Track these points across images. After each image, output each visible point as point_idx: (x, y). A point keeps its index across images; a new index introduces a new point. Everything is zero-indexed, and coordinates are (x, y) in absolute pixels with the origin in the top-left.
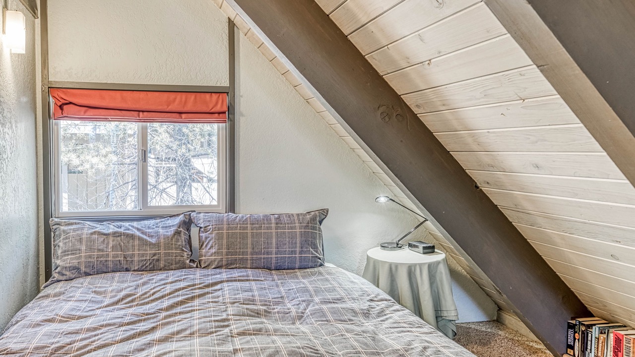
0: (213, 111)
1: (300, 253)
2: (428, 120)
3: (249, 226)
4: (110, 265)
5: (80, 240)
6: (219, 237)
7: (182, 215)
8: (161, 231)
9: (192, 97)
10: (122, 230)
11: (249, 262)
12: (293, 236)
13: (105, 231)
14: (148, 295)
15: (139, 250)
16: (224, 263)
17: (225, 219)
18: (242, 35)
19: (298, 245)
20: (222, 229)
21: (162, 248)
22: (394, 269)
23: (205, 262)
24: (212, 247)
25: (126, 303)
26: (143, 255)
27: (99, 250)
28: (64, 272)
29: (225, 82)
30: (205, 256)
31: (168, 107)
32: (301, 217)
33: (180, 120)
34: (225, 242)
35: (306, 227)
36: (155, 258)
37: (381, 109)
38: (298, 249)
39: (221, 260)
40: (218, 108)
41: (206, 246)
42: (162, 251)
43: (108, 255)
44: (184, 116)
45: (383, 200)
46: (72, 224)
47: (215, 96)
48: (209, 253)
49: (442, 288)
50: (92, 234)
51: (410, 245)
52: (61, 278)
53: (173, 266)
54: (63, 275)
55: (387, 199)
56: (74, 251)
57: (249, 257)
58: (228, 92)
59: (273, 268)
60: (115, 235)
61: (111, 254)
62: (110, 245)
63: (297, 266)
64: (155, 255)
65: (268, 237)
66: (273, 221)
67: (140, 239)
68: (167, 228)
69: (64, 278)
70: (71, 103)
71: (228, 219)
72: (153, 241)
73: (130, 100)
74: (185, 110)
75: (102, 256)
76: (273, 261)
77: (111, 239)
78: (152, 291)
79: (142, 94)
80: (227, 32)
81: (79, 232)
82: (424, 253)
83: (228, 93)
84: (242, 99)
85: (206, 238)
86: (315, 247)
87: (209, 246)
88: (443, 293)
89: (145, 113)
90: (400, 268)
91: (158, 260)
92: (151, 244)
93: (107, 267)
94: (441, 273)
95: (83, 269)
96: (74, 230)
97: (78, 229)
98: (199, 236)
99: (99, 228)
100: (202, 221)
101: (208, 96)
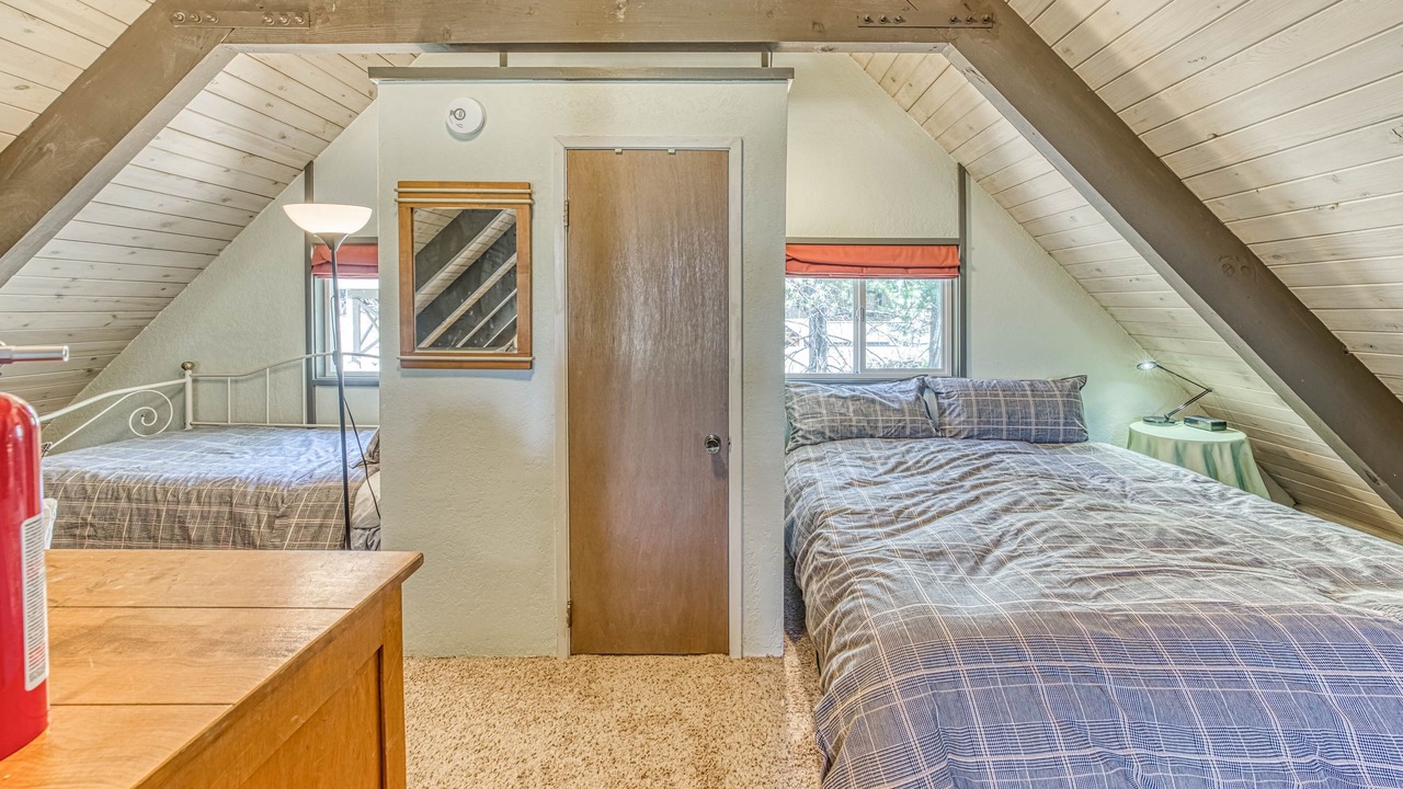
0: (943, 265)
1: (1065, 425)
2: (1286, 273)
3: (1000, 393)
4: (855, 430)
5: (818, 403)
6: (968, 404)
7: (915, 380)
8: (902, 397)
9: (919, 250)
10: (857, 393)
11: (1004, 433)
12: (1055, 405)
13: (841, 394)
14: (921, 464)
15: (882, 415)
16: (976, 433)
17: (970, 384)
18: (973, 181)
19: (1062, 415)
20: (970, 395)
21: (907, 414)
22: (1180, 447)
23: (950, 432)
24: (959, 415)
25: (902, 471)
26: (887, 421)
27: (841, 414)
28: (808, 436)
29: (955, 234)
30: (950, 425)
31: (895, 260)
32: (1059, 384)
33: (907, 276)
34: (975, 409)
35: (1068, 396)
36: (900, 424)
37: (1223, 261)
38: (1062, 421)
39: (972, 430)
40: (949, 262)
41: (950, 414)
42: (908, 418)
43: (851, 420)
44: (910, 271)
45: (1147, 366)
46: (801, 386)
47: (944, 249)
48: (954, 421)
49: (1248, 474)
50: (829, 397)
51: (1186, 420)
52: (805, 442)
53: (920, 435)
54: (807, 439)
55: (1153, 365)
56: (814, 415)
57: (1004, 427)
58: (959, 244)
59: (1032, 440)
60: (854, 399)
61: (854, 419)
62: (851, 410)
63: (1061, 439)
64: (900, 421)
65: (1026, 405)
66: (1027, 388)
67: (881, 404)
68: (905, 393)
69: (809, 442)
70: (794, 259)
71: (973, 385)
72: (896, 406)
73: (853, 256)
74: (913, 265)
75: (845, 420)
76: (1033, 433)
77: (850, 403)
78: (925, 460)
79: (865, 249)
80: (957, 179)
81: (814, 395)
82: (1213, 430)
83: (958, 246)
84: (973, 252)
85: (950, 405)
86: (1081, 419)
87: (955, 414)
88: (1250, 478)
89: (869, 269)
90: (1189, 446)
91: (904, 427)
92: (895, 410)
93: (852, 433)
94: (1246, 454)
95: (828, 434)
96: (808, 392)
97: (812, 392)
98: (938, 403)
99: (834, 390)
100: (941, 386)
101: (936, 248)
